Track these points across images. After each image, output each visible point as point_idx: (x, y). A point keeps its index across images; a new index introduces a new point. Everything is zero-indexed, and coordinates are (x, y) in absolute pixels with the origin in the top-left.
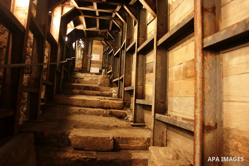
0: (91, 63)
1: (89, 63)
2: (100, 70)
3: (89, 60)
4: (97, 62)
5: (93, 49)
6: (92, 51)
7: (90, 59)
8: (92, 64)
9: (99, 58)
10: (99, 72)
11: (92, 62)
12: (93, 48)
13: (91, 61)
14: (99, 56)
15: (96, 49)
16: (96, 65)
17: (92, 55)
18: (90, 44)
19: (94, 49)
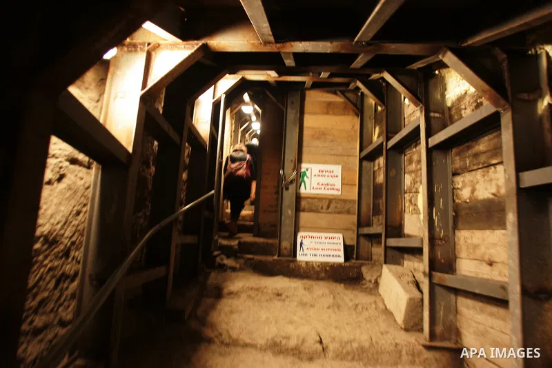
0: (298, 209)
1: (289, 212)
2: (346, 247)
3: (288, 196)
4: (330, 201)
5: (305, 138)
6: (305, 150)
7: (292, 188)
8: (304, 217)
9: (338, 182)
10: (342, 260)
11: (303, 203)
12: (306, 132)
13: (298, 198)
14: (337, 169)
15: (321, 135)
16: (322, 219)
17: (304, 166)
18: (291, 115)
19: (313, 137)
